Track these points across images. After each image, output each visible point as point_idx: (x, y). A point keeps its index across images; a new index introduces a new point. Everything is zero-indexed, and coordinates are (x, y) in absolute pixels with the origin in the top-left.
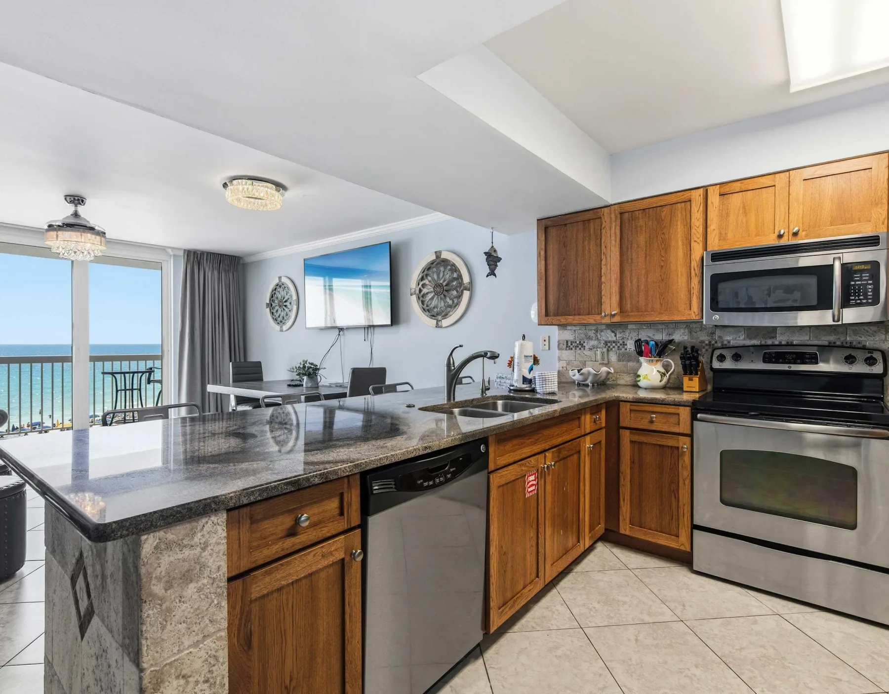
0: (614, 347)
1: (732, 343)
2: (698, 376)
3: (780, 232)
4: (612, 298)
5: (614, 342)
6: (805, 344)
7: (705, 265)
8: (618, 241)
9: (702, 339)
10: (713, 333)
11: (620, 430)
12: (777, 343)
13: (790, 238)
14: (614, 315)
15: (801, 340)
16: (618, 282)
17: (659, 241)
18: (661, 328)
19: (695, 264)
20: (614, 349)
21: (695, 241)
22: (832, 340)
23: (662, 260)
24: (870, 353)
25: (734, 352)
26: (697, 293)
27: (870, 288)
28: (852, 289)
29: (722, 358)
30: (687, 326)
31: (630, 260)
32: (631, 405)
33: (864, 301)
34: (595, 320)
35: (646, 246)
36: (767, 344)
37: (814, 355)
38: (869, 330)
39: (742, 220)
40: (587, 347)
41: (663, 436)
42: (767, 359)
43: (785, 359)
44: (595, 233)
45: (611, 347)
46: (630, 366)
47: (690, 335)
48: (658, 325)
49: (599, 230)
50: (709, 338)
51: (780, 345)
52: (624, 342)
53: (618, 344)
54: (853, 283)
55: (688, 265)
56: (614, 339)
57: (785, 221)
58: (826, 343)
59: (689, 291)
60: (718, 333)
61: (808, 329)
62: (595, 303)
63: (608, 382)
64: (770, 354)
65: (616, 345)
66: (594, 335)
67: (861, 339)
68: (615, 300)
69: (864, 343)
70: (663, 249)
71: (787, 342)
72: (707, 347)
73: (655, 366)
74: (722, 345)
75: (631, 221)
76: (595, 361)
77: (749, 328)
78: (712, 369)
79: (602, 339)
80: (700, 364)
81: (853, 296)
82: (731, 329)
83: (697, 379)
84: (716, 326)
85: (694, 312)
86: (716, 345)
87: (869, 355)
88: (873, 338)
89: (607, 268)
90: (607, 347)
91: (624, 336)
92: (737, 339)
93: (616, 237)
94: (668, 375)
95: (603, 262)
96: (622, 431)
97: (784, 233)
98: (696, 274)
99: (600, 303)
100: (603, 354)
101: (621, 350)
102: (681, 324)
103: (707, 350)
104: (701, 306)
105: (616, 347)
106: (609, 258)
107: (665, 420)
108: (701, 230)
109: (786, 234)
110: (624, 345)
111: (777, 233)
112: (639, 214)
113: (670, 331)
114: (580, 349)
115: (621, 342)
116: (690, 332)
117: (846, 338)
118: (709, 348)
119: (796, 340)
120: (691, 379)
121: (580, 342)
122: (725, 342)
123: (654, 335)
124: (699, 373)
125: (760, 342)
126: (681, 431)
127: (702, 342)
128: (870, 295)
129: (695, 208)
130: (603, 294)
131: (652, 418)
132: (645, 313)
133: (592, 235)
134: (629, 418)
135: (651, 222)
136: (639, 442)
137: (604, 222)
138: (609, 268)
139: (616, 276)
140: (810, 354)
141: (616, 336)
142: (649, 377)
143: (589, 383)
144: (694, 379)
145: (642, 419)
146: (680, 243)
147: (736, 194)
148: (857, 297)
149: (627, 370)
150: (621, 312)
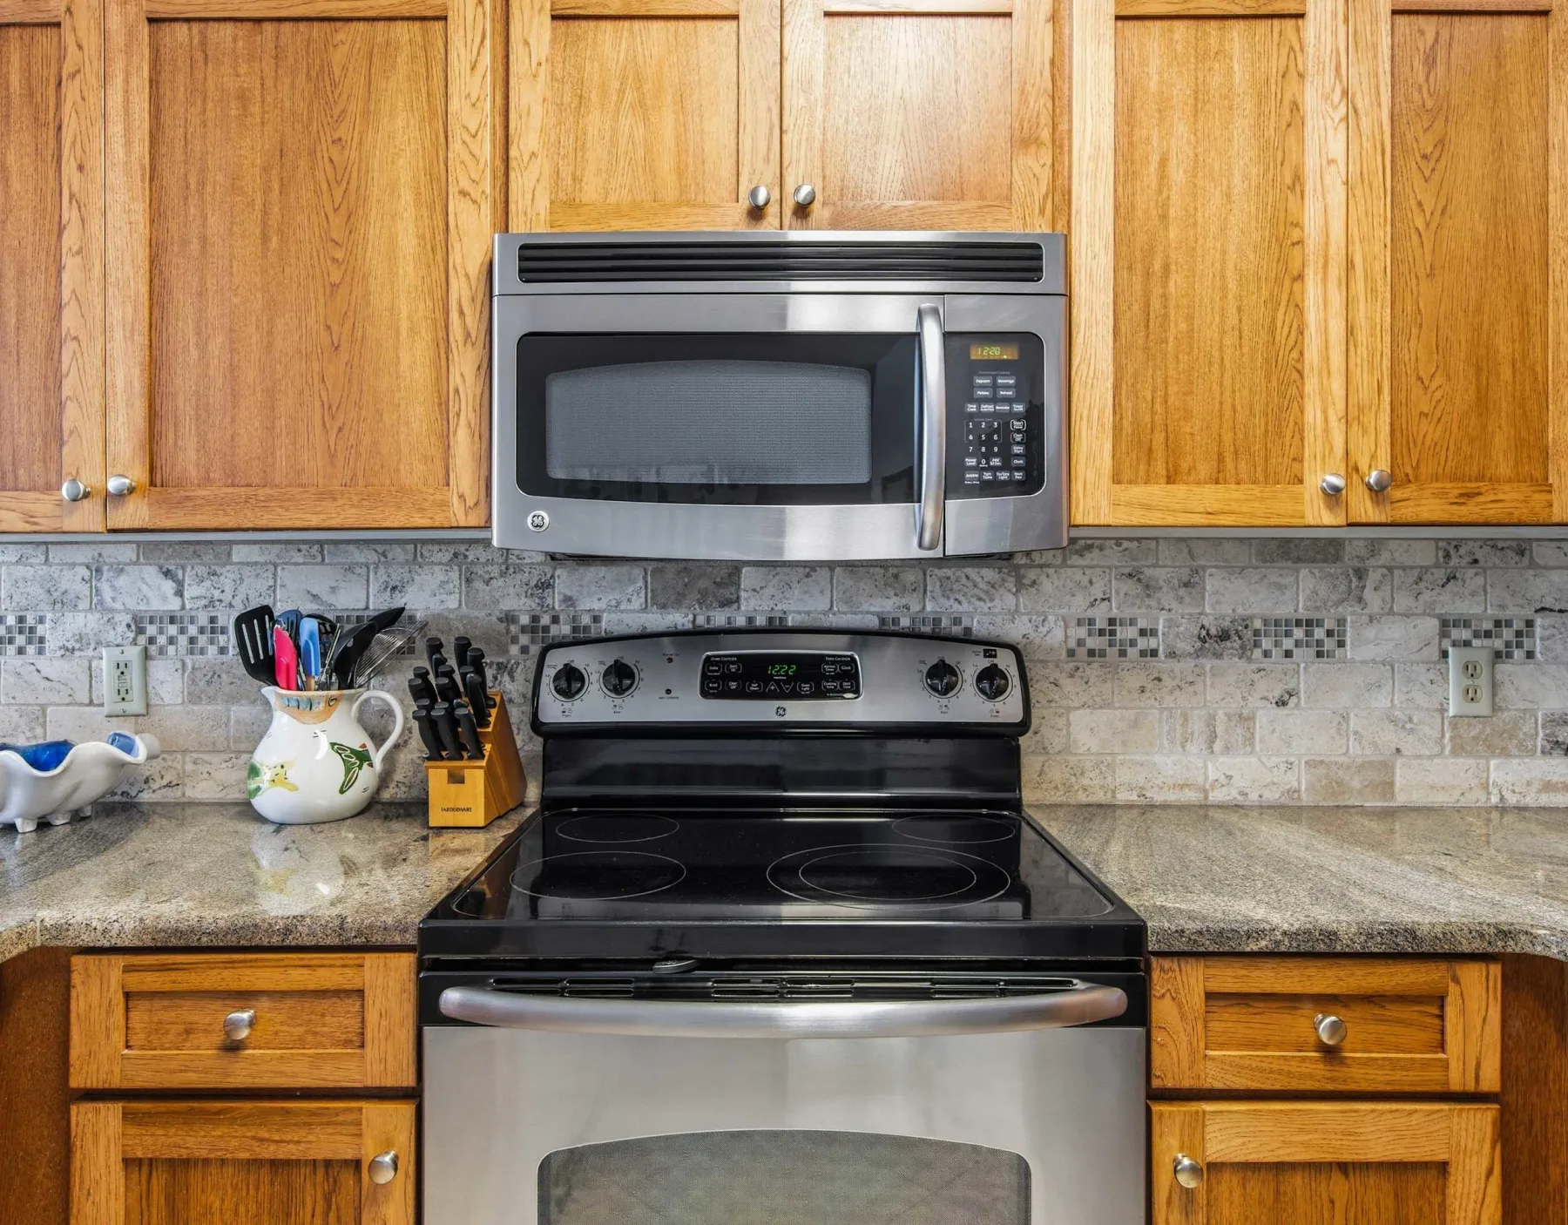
0: (172, 641)
1: (611, 623)
2: (483, 763)
3: (754, 193)
4: (112, 415)
5: (172, 620)
6: (817, 624)
7: (496, 292)
8: (141, 148)
9: (508, 604)
10: (546, 585)
11: (74, 1109)
12: (741, 622)
13: (786, 221)
14: (121, 496)
15: (808, 613)
16: (141, 339)
17: (320, 176)
18: (362, 560)
19: (462, 290)
20: (171, 650)
21: (464, 193)
22: (889, 612)
23: (334, 260)
24: (991, 656)
25: (610, 655)
26: (471, 415)
27: (1019, 431)
28: (970, 432)
29: (570, 682)
30: (456, 555)
31: (195, 246)
32: (127, 969)
33: (1003, 476)
34: (29, 517)
35: (267, 190)
36: (711, 626)
37: (847, 664)
38: (978, 580)
39: (631, 136)
40: (50, 645)
41: (287, 1111)
42: (717, 682)
43: (768, 679)
44: (31, 95)
45: (162, 640)
46: (238, 722)
47: (468, 593)
48: (351, 547)
49: (52, 85)
50: (532, 604)
51: (751, 630)
52: (213, 620)
53: (193, 630)
54: (972, 408)
55: (438, 293)
56: (174, 604)
57: (772, 157)
58: (872, 622)
59: (443, 405)
60: (565, 582)
61: (825, 572)
62: (32, 433)
63: (146, 797)
64: (723, 662)
65: (182, 631)
66: (84, 590)
67: (961, 609)
68: (127, 422)
69: (966, 622)
70: (336, 210)
71: (770, 619)
72: (524, 639)
73: (326, 724)
74: (575, 629)
75: (201, 63)
76: (91, 703)
77: (659, 565)
78: (536, 725)
79: (118, 606)
80: (494, 712)
81: (971, 455)
82: (602, 571)
83: (480, 774)
84: (553, 557)
85: (461, 496)
86: (554, 630)
87: (986, 663)
88: (989, 605)
89: (86, 269)
90: (142, 640)
91: (217, 594)
92: (622, 607)
93: (128, 129)
94: (378, 757)
95: (70, 239)
96: (81, 1114)
97: (766, 204)
98: (468, 335)
99: (55, 436)
100: (122, 669)
101: (202, 652)
102: (436, 547)
103: (524, 650)
104: (484, 472)
105: (183, 641)
106: (95, 224)
107: (300, 1030)
108: (486, 150)
109: (773, 209)
110: (213, 631)
111: (745, 203)
112: (235, 40)
113: (398, 574)
114: (21, 651)
115: (203, 620)
116: (468, 581)
117: (924, 606)
118: (533, 641)
119: (794, 612)
120: (456, 778)
121: (21, 620)
122: (586, 620)
123: (333, 590)
124: (488, 747)
125: (691, 617)
126: (373, 1079)
127: (509, 618)
128: (1018, 455)
129: (462, 51)
130: (67, 390)
131: (230, 1027)
132: (262, 492)
133: (16, 101)
134: (118, 1038)
135: (287, 81)
136: (172, 1163)
137: (72, 49)
138: (97, 271)
139: (130, 310)
140: (836, 660)
141: (179, 593)
142: (291, 774)
143: (19, 823)
144: (467, 773)
145: (188, 1032)
146: (407, 196)
147: (608, 26)
148: (984, 461)
149: (227, 739)
150: (152, 483)
